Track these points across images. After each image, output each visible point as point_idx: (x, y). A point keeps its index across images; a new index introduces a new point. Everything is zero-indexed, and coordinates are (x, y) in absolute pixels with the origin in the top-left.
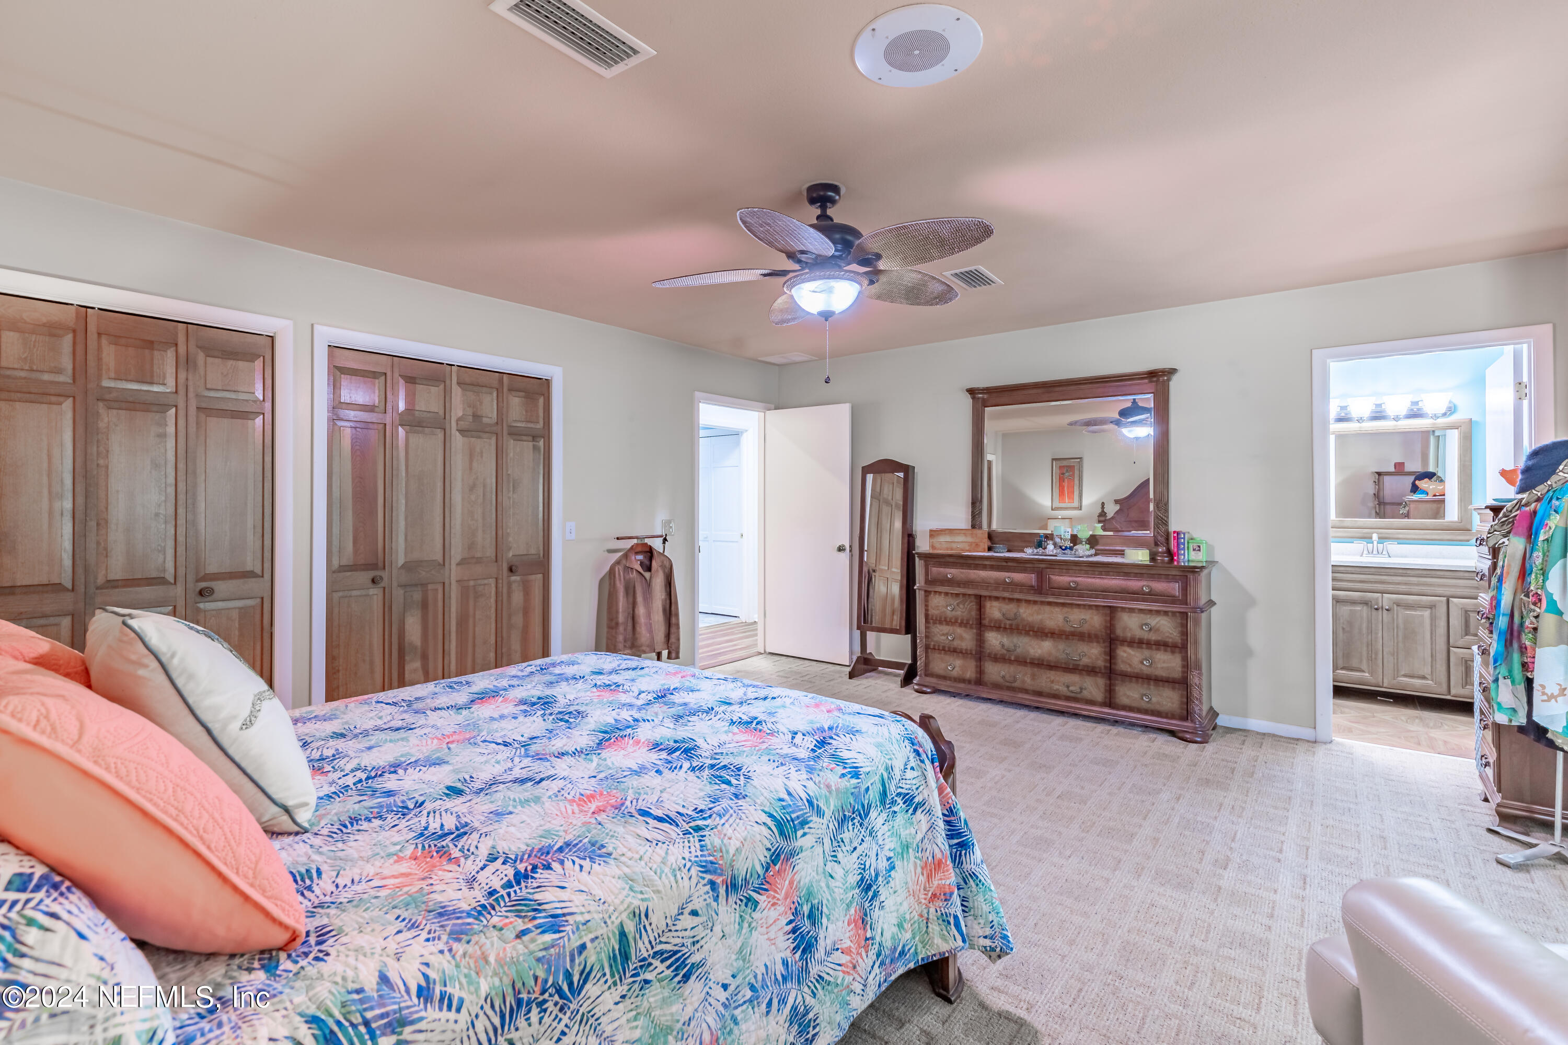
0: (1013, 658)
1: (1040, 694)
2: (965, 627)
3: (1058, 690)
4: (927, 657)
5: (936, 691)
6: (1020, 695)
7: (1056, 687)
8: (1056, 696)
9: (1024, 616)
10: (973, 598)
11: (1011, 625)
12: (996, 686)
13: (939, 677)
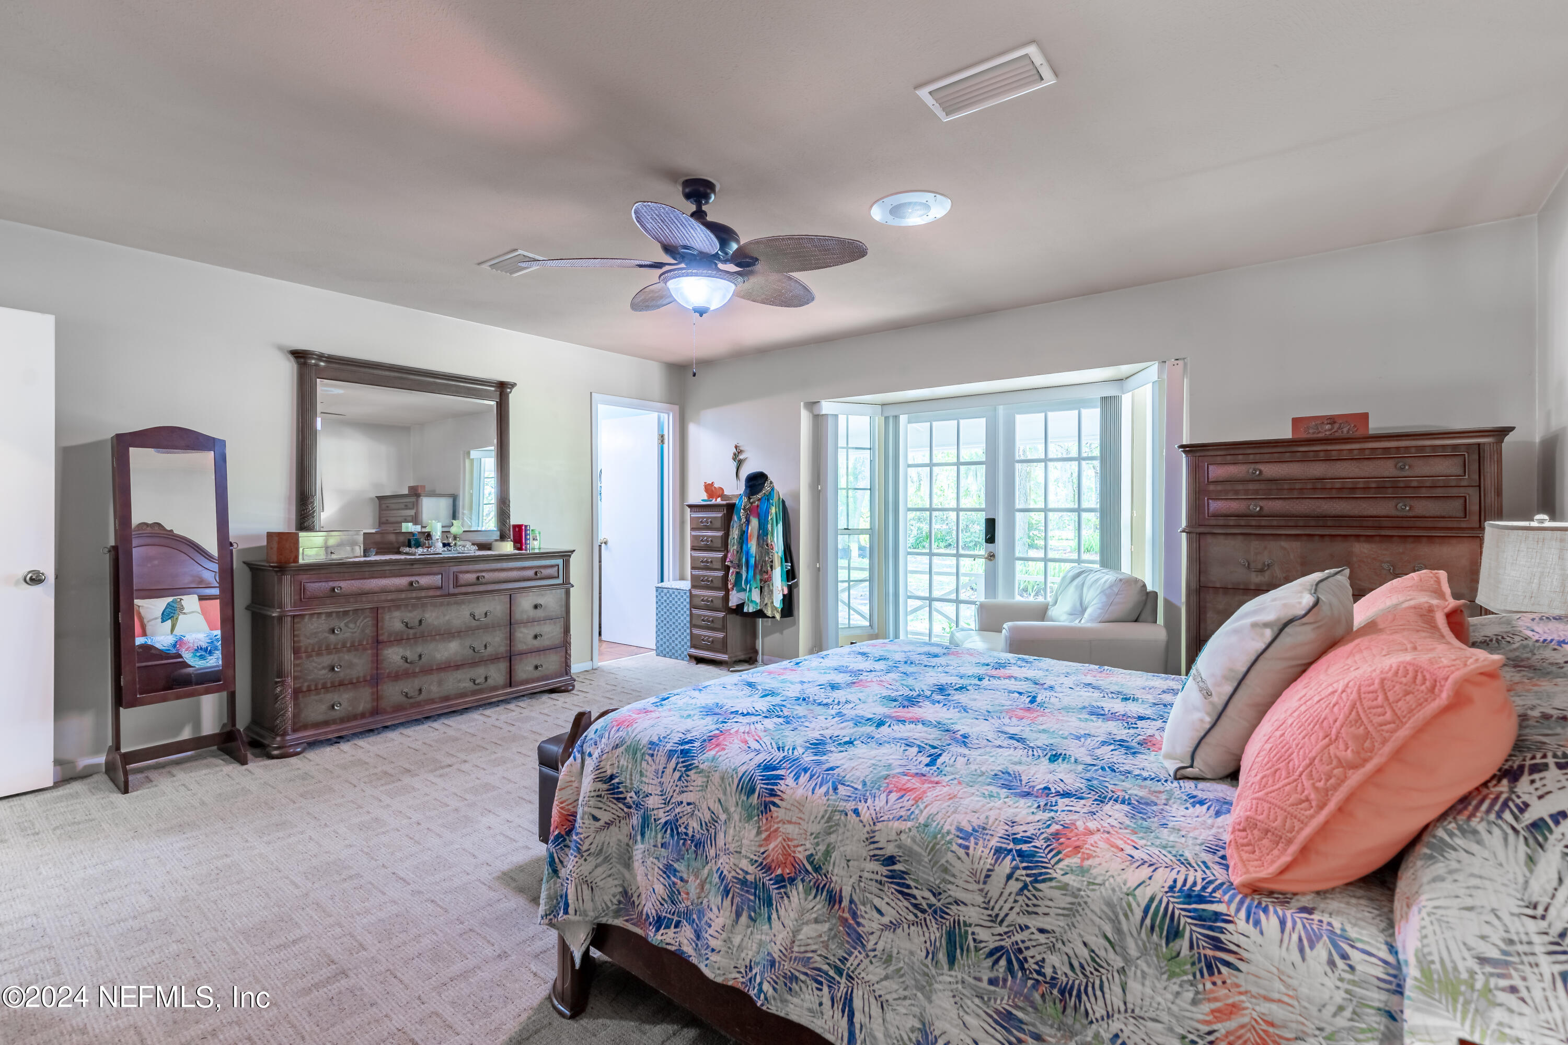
0: (417, 670)
1: (447, 698)
2: (357, 650)
3: (465, 687)
4: (296, 705)
5: (313, 744)
6: (427, 707)
7: (462, 685)
8: (463, 695)
9: (430, 620)
10: (367, 613)
11: (415, 634)
12: (398, 708)
13: (316, 725)
